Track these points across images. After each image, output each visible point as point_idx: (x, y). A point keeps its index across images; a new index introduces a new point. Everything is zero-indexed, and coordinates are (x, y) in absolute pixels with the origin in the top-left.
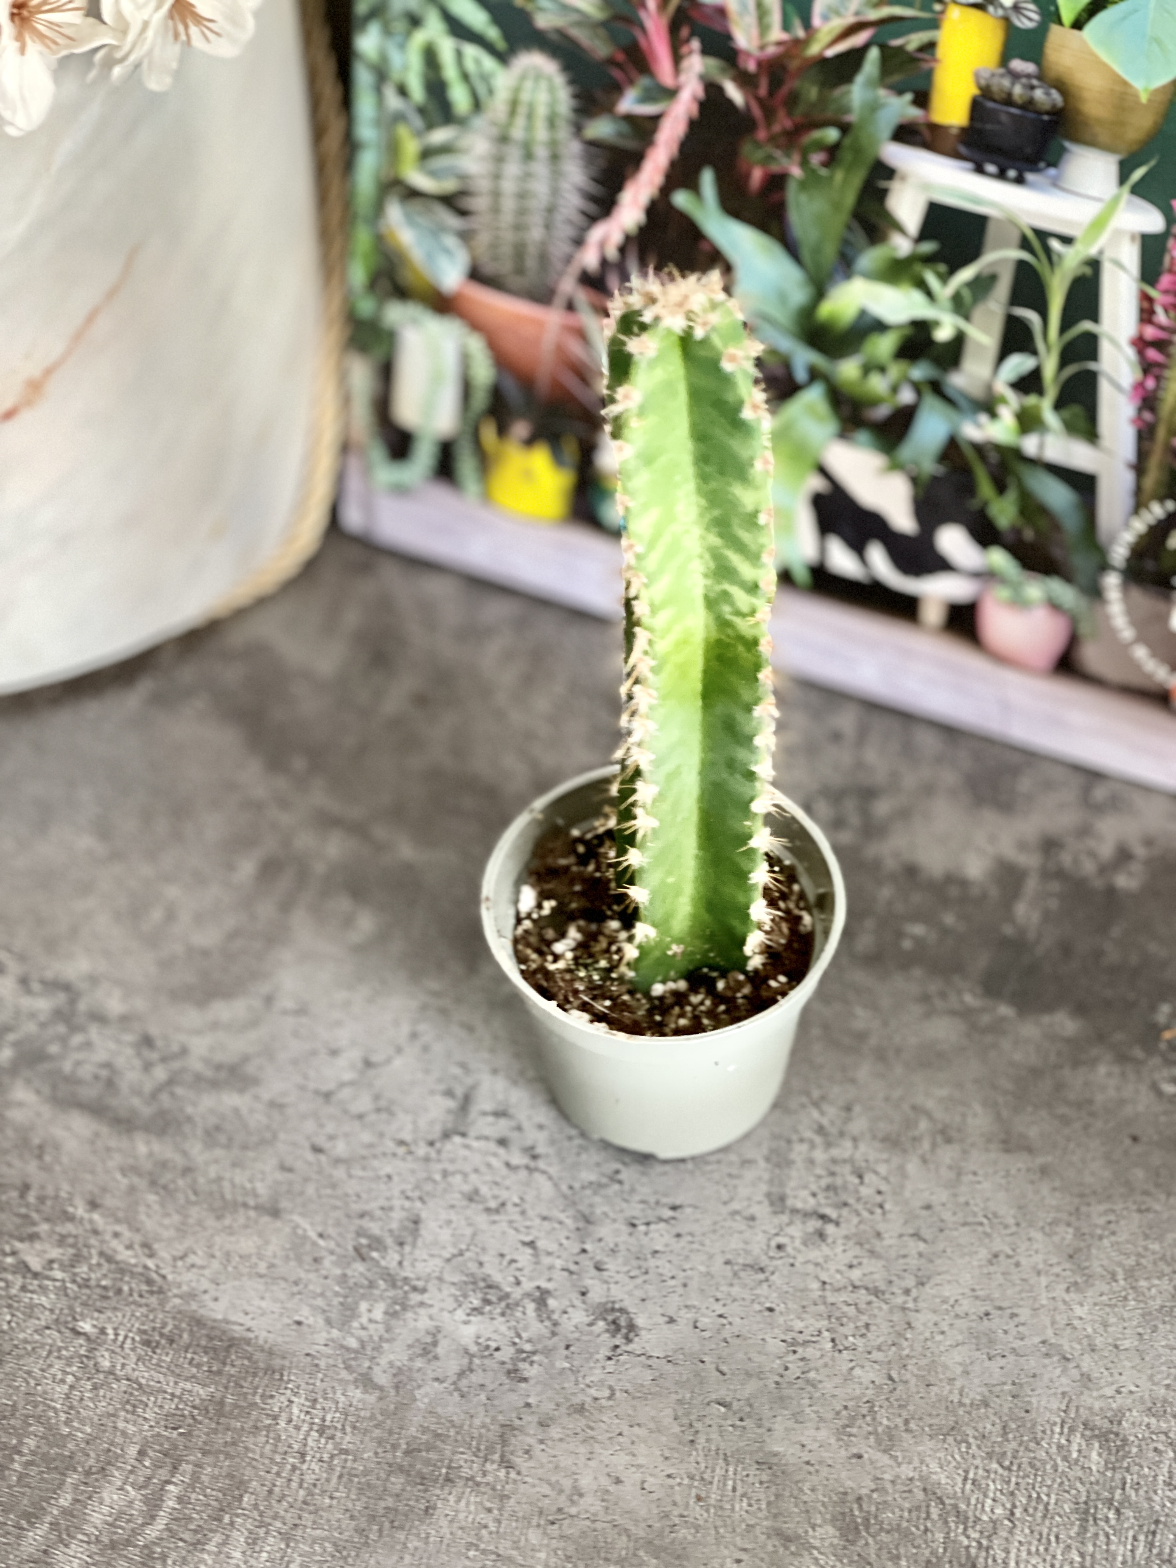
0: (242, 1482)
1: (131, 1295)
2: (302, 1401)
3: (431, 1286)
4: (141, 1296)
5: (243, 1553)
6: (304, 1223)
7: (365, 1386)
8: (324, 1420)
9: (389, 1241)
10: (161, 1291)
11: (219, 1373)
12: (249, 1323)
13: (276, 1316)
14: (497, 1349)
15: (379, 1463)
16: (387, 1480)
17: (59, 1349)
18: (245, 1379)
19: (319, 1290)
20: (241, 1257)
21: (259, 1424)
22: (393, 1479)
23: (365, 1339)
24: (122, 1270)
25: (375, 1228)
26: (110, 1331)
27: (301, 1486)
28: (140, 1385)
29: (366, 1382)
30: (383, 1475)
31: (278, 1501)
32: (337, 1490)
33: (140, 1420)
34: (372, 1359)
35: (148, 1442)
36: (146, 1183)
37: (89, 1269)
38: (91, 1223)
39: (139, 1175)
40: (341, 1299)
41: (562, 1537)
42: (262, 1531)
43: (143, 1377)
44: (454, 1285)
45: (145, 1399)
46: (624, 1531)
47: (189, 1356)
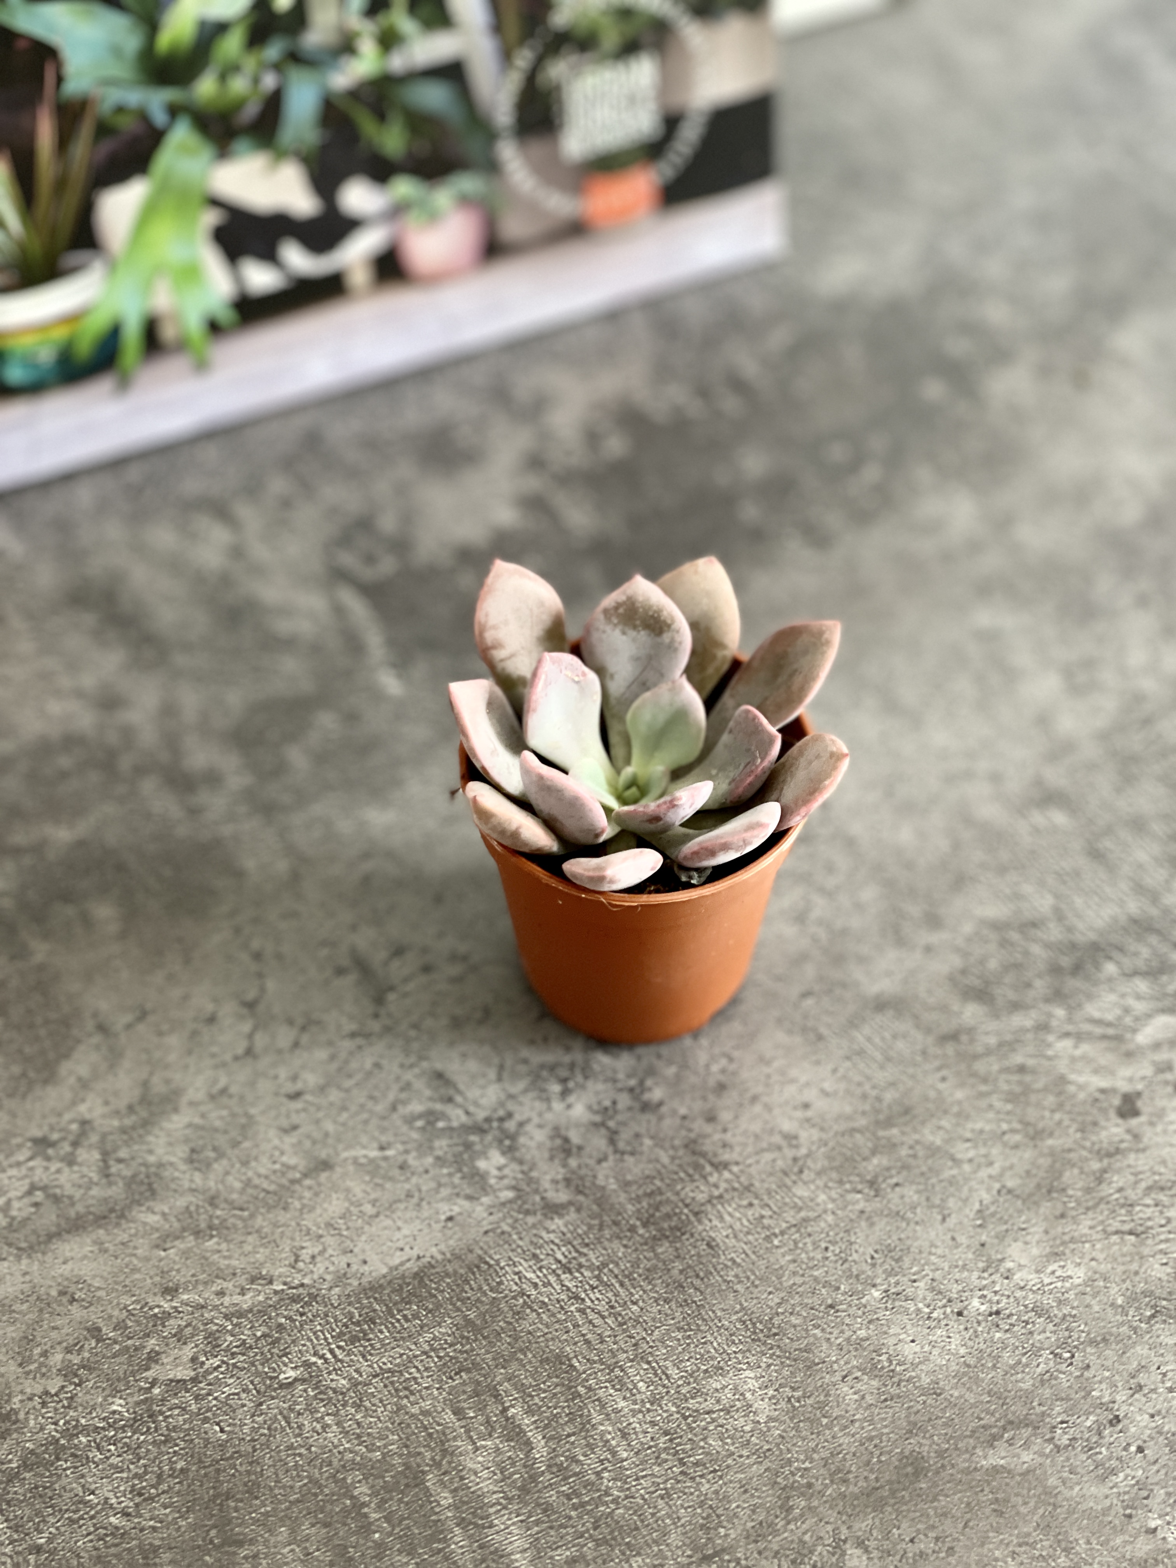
0: (558, 1357)
1: (293, 1321)
2: (525, 1264)
3: (511, 1106)
4: (302, 1315)
5: (624, 1398)
6: (359, 1152)
7: (557, 1213)
8: (560, 1262)
9: (438, 1107)
10: (313, 1297)
11: (438, 1306)
12: (414, 1254)
13: (426, 1231)
14: (614, 1103)
15: (636, 1250)
16: (656, 1256)
17: (291, 1409)
18: (463, 1291)
19: (433, 1185)
20: (342, 1217)
21: (517, 1309)
22: (660, 1250)
23: (514, 1183)
24: (261, 1312)
25: (417, 1107)
26: (314, 1359)
27: (603, 1317)
28: (389, 1371)
29: (552, 1209)
30: (650, 1255)
31: (601, 1342)
32: (632, 1294)
33: (424, 1392)
34: (536, 1191)
35: (451, 1400)
36: (192, 1238)
37: (232, 1335)
38: (187, 1305)
39: (177, 1238)
40: (459, 1175)
41: (819, 1174)
42: (617, 1372)
43: (384, 1364)
44: (525, 1091)
45: (407, 1376)
46: (853, 1130)
47: (398, 1317)
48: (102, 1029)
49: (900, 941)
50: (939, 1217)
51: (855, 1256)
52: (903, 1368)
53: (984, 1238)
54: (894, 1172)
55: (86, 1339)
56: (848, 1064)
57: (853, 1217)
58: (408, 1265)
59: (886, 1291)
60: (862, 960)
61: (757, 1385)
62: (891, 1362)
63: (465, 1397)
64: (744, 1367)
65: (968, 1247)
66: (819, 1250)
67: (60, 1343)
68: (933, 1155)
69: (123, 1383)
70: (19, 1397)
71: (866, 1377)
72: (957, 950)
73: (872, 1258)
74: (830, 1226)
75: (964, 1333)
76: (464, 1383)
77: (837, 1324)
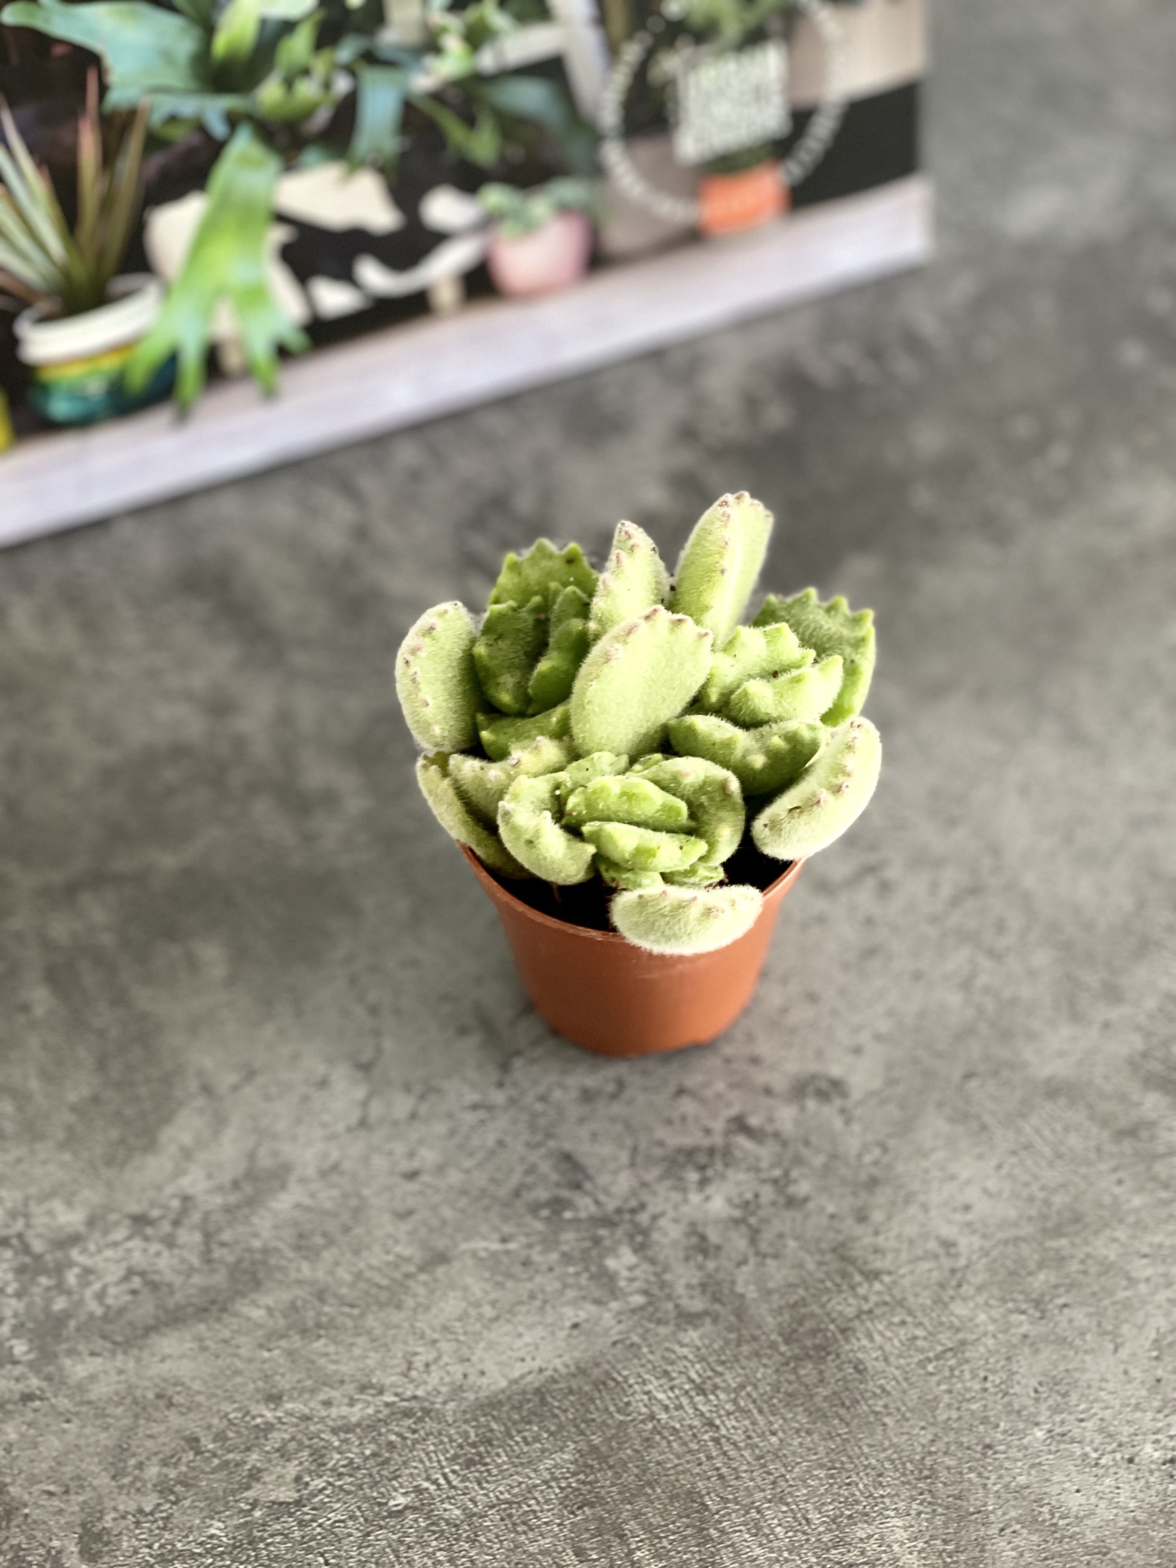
0: (689, 1493)
1: (405, 1438)
2: (656, 1383)
3: (645, 1196)
4: (414, 1432)
5: (761, 1545)
6: (479, 1245)
7: (689, 1323)
8: (692, 1381)
9: (565, 1193)
10: (427, 1412)
11: (561, 1427)
12: (536, 1365)
13: (549, 1339)
14: (757, 1196)
15: (777, 1371)
16: (798, 1377)
17: (401, 1542)
18: (588, 1411)
19: (558, 1285)
20: (459, 1319)
21: (646, 1435)
22: (802, 1372)
23: (645, 1286)
24: (371, 1427)
25: (542, 1194)
26: (426, 1484)
27: (739, 1449)
28: (506, 1502)
29: (688, 1319)
30: (792, 1377)
31: (737, 1478)
32: (771, 1423)
33: (544, 1528)
34: (669, 1297)
35: (572, 1539)
36: (297, 1338)
37: (340, 1453)
38: (291, 1415)
39: (282, 1336)
40: (585, 1275)
41: (979, 1289)
42: (754, 1514)
43: (502, 1493)
44: (661, 1179)
45: (526, 1508)
46: (1017, 1240)
47: (518, 1439)
48: (207, 1089)
49: (1076, 1017)
50: (1111, 1346)
51: (1017, 1389)
52: (1066, 1521)
53: (1160, 1373)
54: (1062, 1290)
55: (184, 1451)
56: (1014, 1160)
57: (1015, 1341)
58: (529, 1378)
59: (1050, 1431)
60: (1031, 1036)
61: (905, 1535)
62: (1053, 1515)
63: (586, 1536)
64: (892, 1514)
65: (1143, 1382)
66: (977, 1380)
67: (156, 1454)
68: (1105, 1273)
69: (222, 1502)
70: (113, 1515)
71: (1025, 1531)
72: (1139, 1028)
73: (1036, 1391)
74: (989, 1351)
75: (1134, 1483)
76: (586, 1520)
77: (995, 1467)
